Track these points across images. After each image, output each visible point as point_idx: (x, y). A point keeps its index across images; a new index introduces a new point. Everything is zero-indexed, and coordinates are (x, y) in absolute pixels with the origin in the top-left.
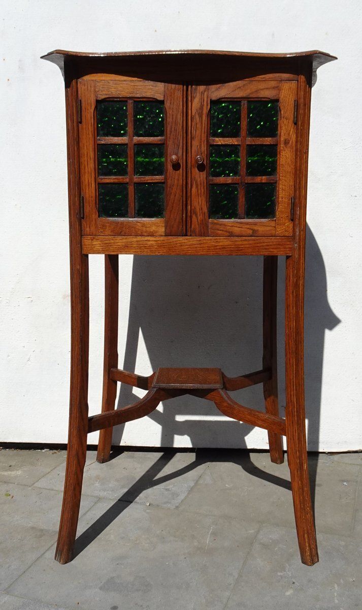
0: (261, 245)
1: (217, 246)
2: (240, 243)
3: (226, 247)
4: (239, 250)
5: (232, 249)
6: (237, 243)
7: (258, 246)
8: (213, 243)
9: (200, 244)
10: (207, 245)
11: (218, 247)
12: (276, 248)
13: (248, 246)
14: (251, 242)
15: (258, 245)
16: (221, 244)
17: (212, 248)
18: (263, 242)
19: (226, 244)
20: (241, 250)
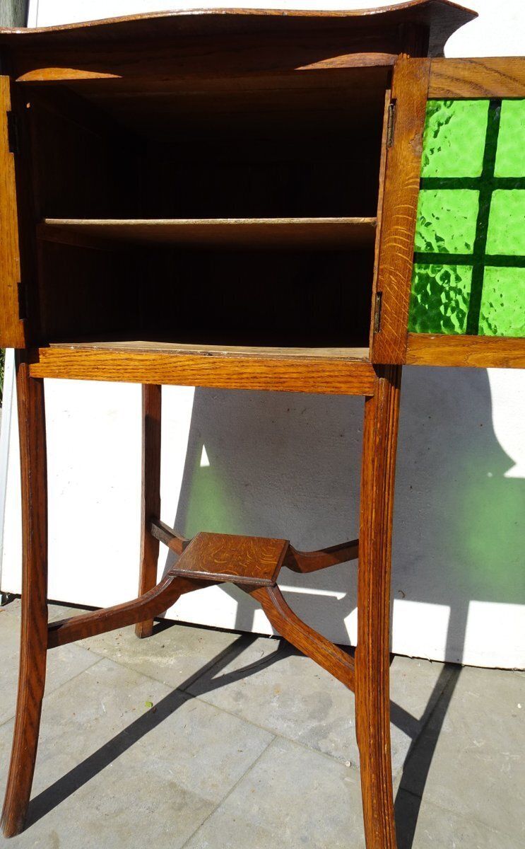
0: (320, 374)
1: (242, 373)
2: (283, 370)
3: (258, 375)
4: (281, 383)
5: (269, 380)
6: (277, 370)
7: (313, 377)
8: (237, 369)
9: (213, 369)
10: (226, 372)
11: (245, 376)
12: (346, 382)
13: (295, 375)
14: (300, 369)
15: (313, 375)
16: (249, 370)
17: (235, 376)
18: (324, 371)
19: (258, 371)
20: (284, 382)
